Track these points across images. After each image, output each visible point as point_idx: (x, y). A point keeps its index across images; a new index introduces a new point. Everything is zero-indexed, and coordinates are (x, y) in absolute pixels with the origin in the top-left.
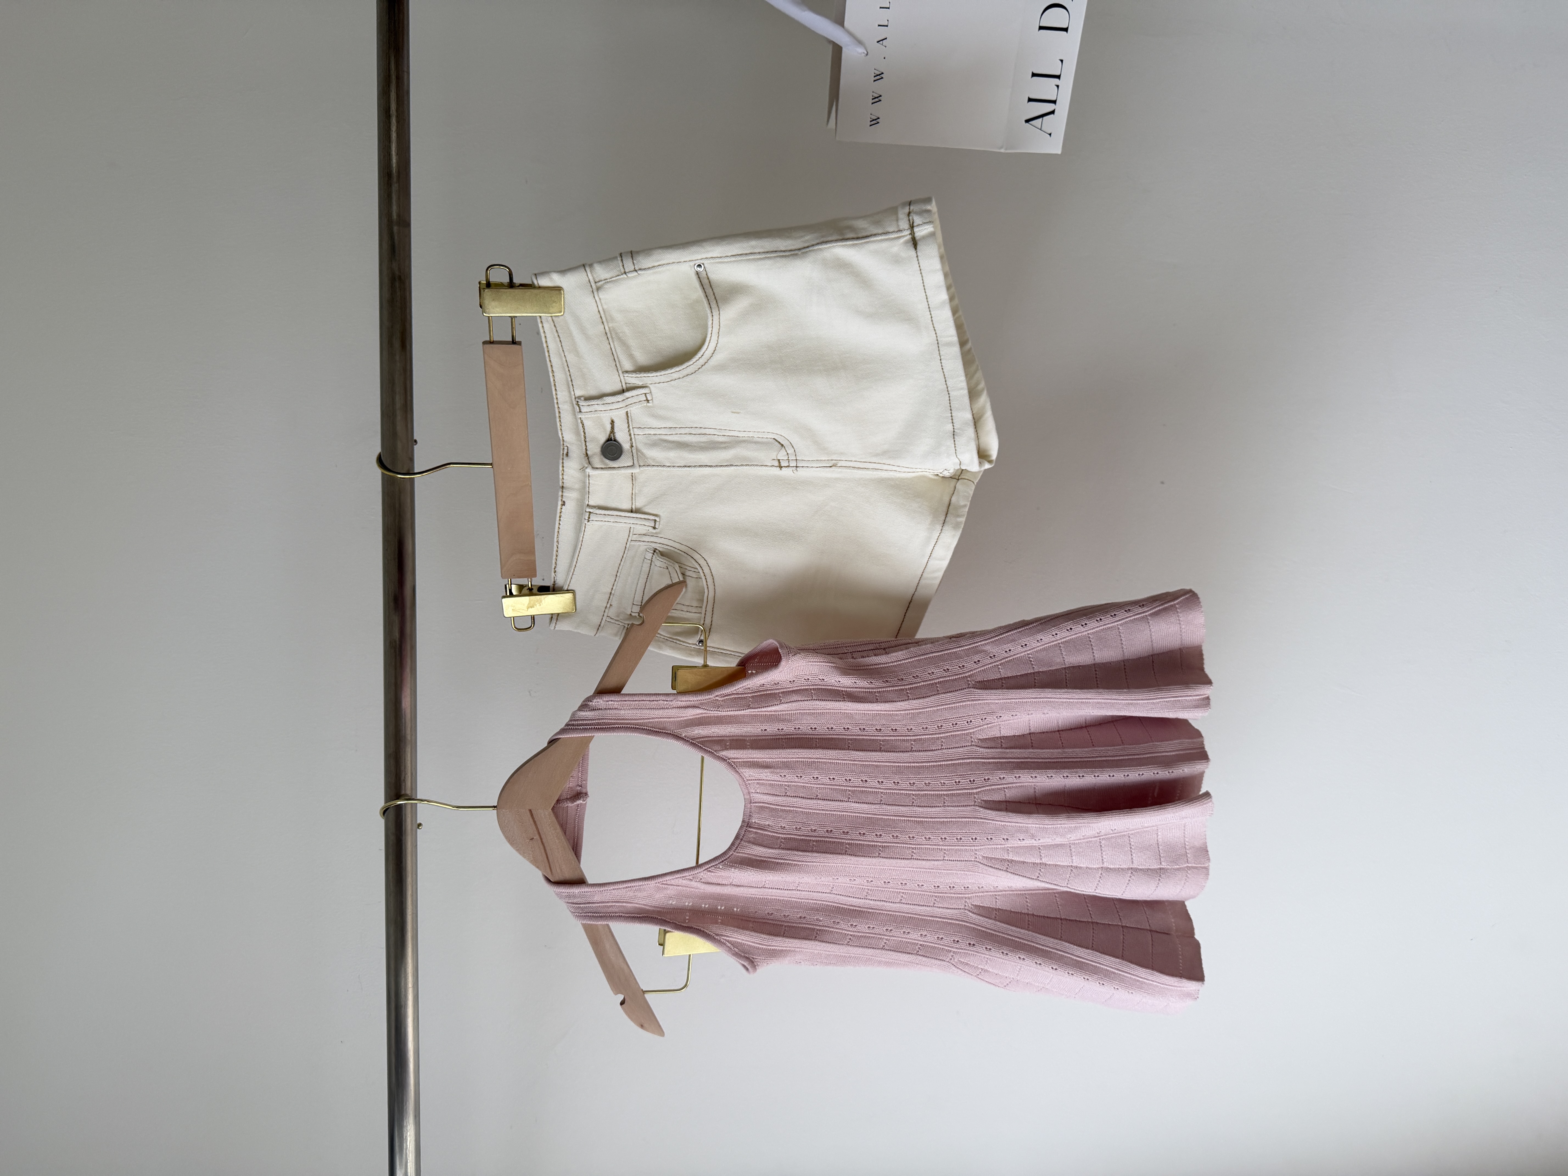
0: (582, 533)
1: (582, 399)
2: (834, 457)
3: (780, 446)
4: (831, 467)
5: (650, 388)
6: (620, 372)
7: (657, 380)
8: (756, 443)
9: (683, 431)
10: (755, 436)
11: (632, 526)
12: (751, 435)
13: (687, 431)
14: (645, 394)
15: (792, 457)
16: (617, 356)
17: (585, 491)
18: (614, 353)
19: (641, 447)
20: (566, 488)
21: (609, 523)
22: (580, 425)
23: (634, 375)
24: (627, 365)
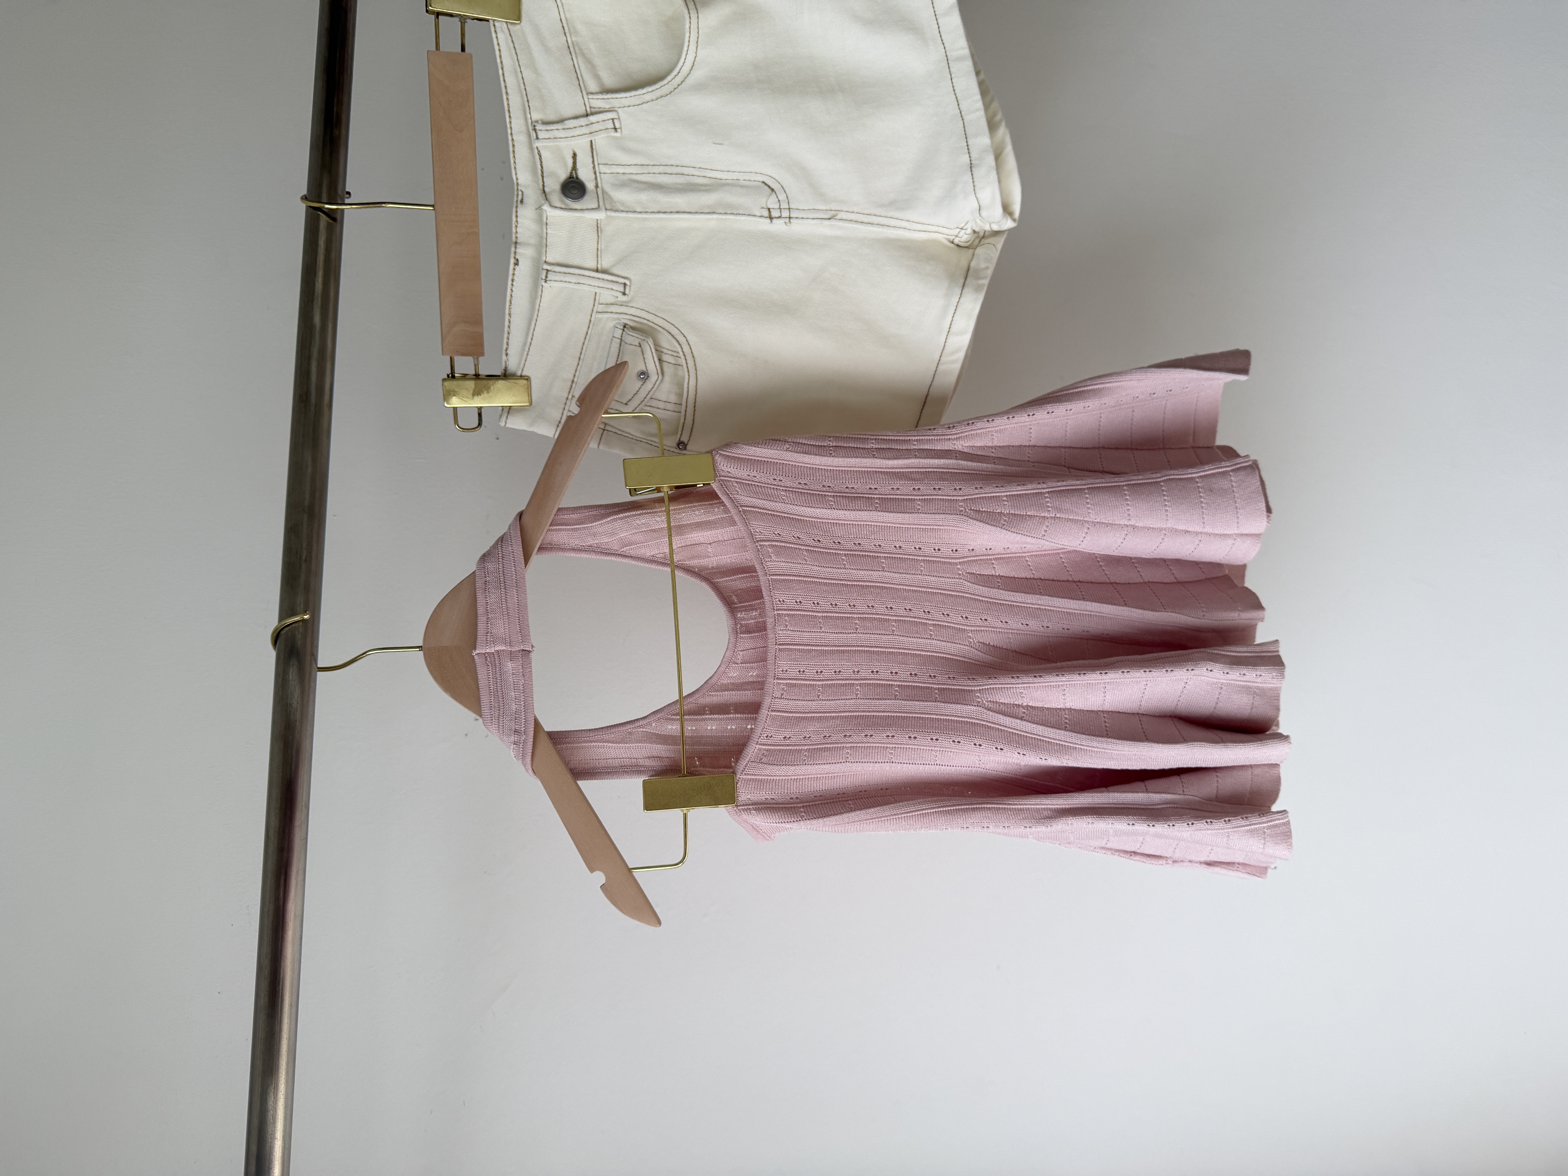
0: (539, 300)
1: (540, 122)
2: (834, 206)
3: (769, 190)
4: (829, 219)
5: (618, 113)
6: (584, 93)
7: (626, 102)
8: (742, 187)
9: (656, 170)
10: (741, 179)
11: (598, 290)
12: (735, 176)
13: (661, 169)
14: (613, 119)
15: (784, 205)
16: (581, 75)
17: (542, 244)
18: (578, 71)
19: (608, 188)
20: (520, 244)
21: (571, 286)
22: (537, 157)
23: (600, 96)
24: (593, 86)
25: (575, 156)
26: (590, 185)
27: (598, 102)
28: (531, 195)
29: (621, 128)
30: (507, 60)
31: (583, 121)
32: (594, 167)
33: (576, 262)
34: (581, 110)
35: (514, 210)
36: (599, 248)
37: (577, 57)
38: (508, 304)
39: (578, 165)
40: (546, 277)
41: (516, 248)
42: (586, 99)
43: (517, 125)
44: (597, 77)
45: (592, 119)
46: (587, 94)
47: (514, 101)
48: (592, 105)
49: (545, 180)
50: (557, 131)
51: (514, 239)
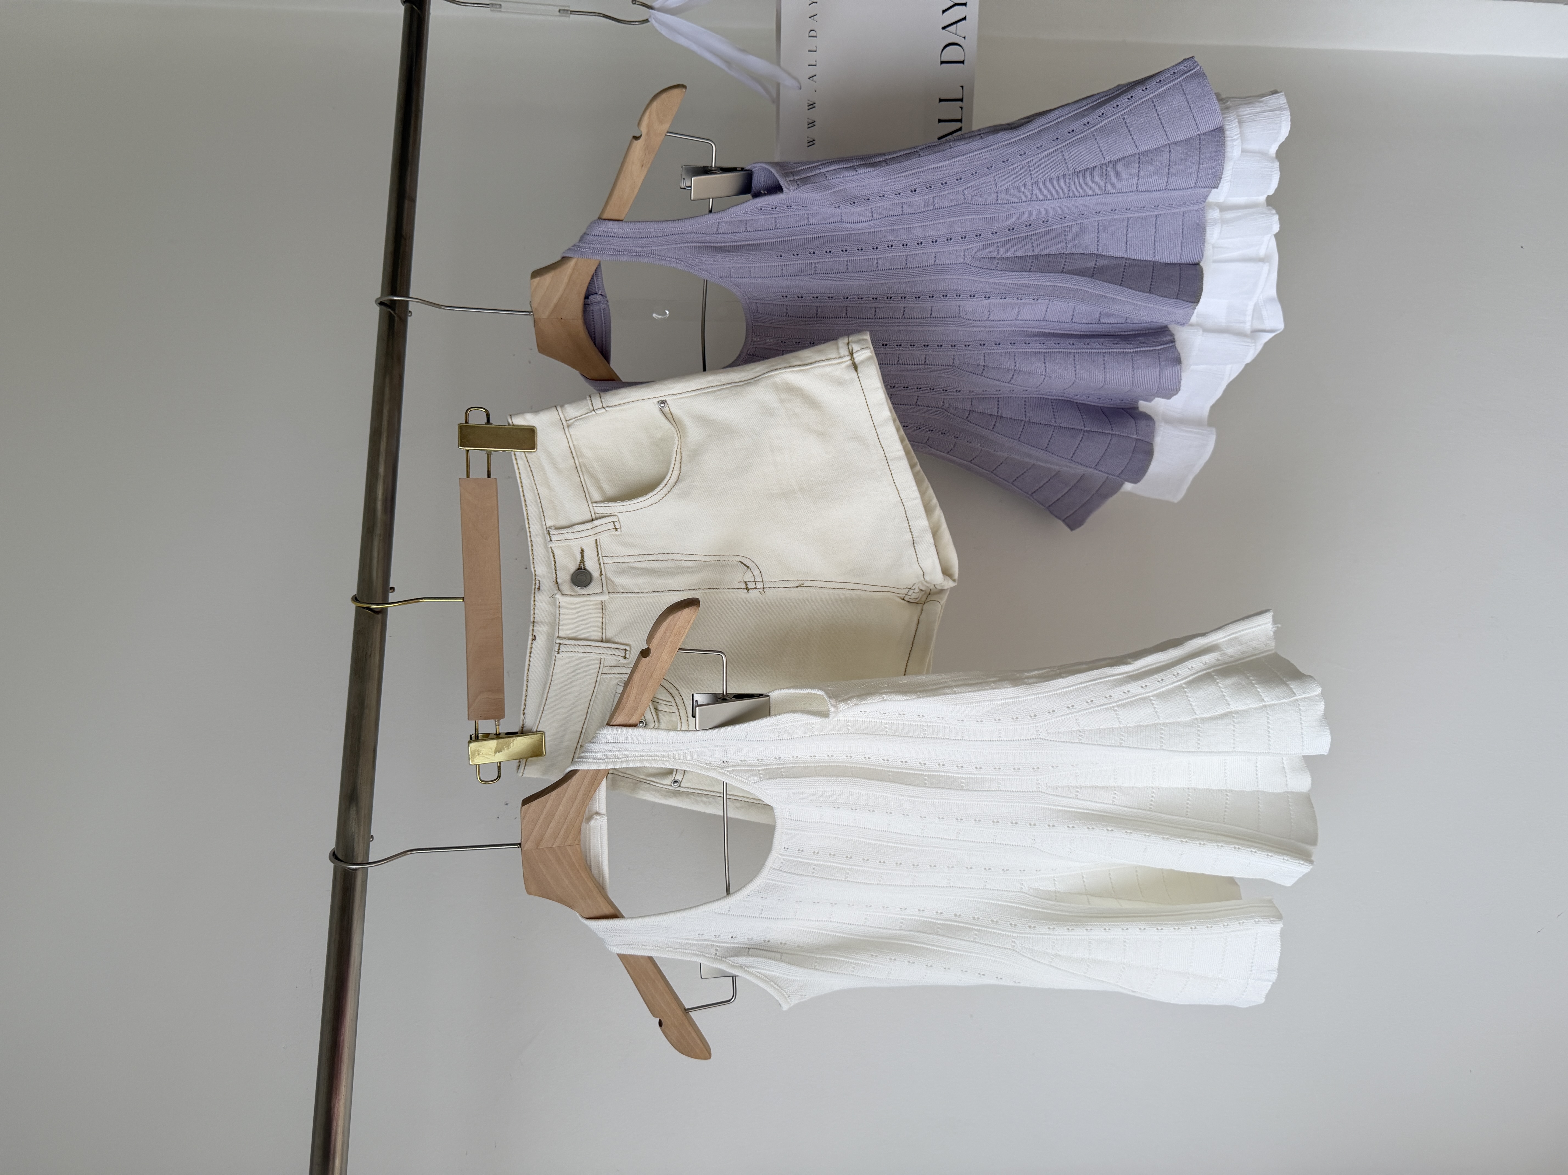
0: (553, 667)
1: (553, 528)
2: (800, 577)
3: (745, 568)
4: (797, 587)
5: (618, 517)
6: (590, 502)
7: (624, 509)
9: (651, 558)
10: (723, 560)
11: (603, 656)
13: (655, 557)
14: (614, 522)
15: (758, 579)
16: (587, 488)
17: (555, 623)
18: (584, 485)
19: (610, 575)
20: (537, 623)
21: (579, 655)
22: (552, 555)
23: (603, 505)
24: (597, 496)
25: (582, 551)
26: (596, 574)
27: (601, 509)
28: (547, 584)
29: (620, 528)
30: (526, 481)
31: (589, 526)
32: (599, 559)
33: (584, 636)
34: (588, 517)
35: (533, 596)
36: (604, 622)
37: (583, 475)
38: (526, 672)
39: (585, 558)
40: (559, 649)
41: (533, 626)
42: (591, 507)
43: (535, 529)
44: (600, 489)
45: (596, 523)
46: (592, 503)
47: (532, 510)
48: (596, 512)
49: (558, 573)
50: (567, 534)
51: (532, 620)
